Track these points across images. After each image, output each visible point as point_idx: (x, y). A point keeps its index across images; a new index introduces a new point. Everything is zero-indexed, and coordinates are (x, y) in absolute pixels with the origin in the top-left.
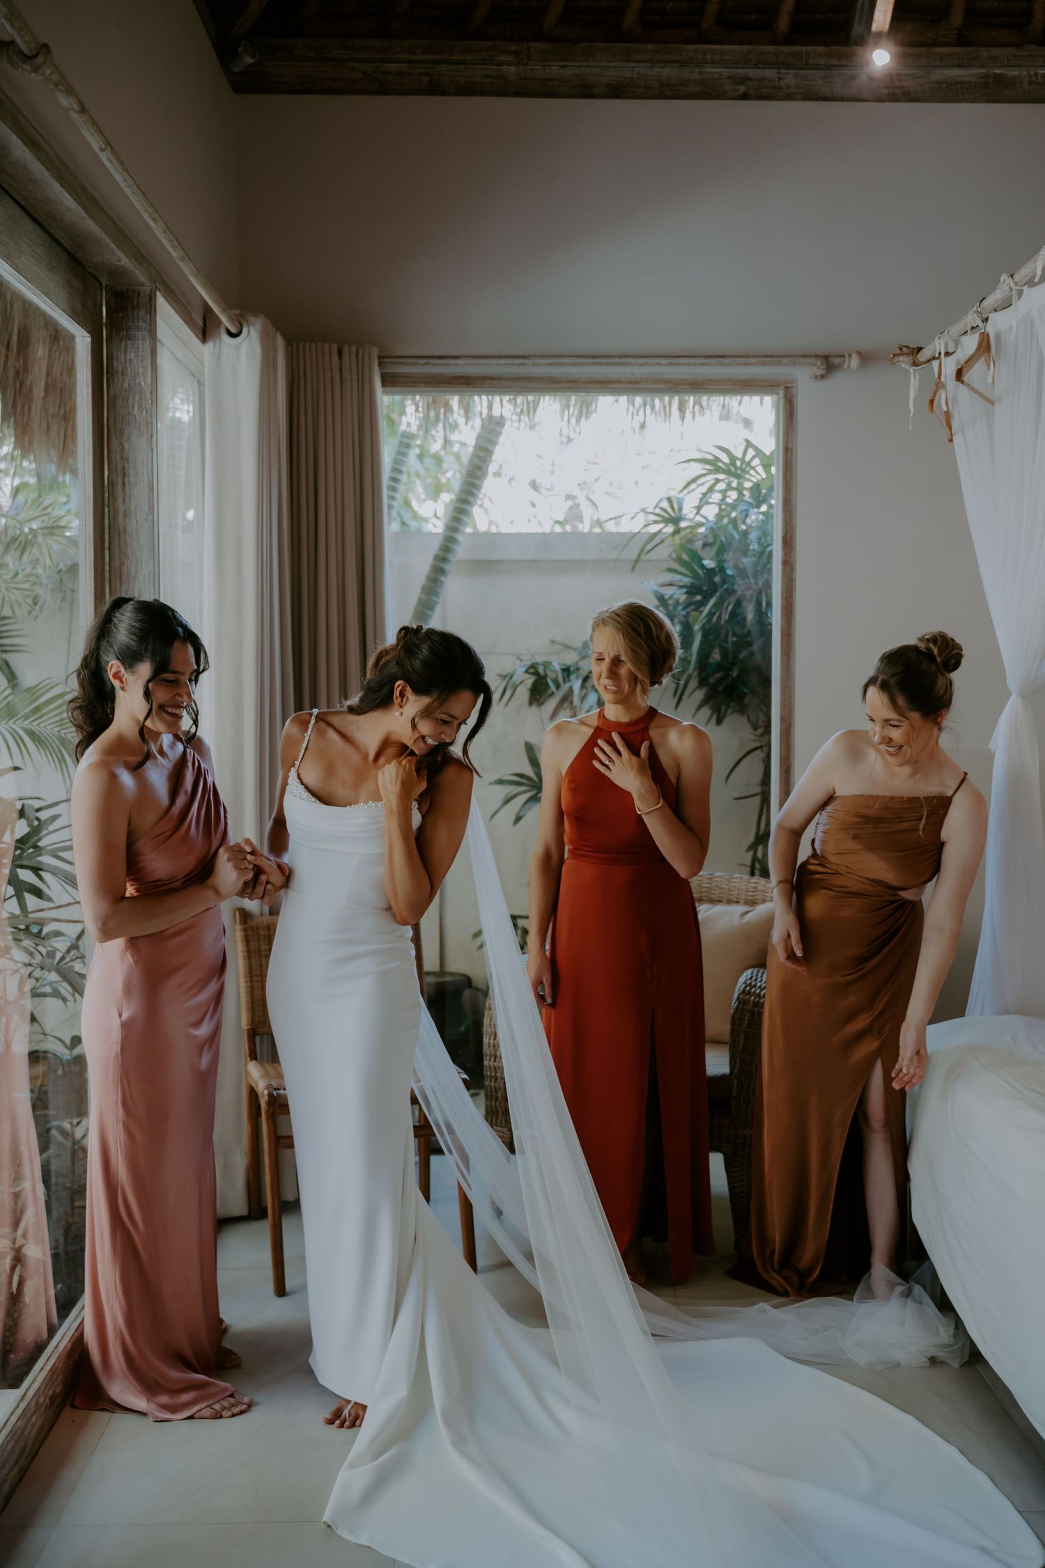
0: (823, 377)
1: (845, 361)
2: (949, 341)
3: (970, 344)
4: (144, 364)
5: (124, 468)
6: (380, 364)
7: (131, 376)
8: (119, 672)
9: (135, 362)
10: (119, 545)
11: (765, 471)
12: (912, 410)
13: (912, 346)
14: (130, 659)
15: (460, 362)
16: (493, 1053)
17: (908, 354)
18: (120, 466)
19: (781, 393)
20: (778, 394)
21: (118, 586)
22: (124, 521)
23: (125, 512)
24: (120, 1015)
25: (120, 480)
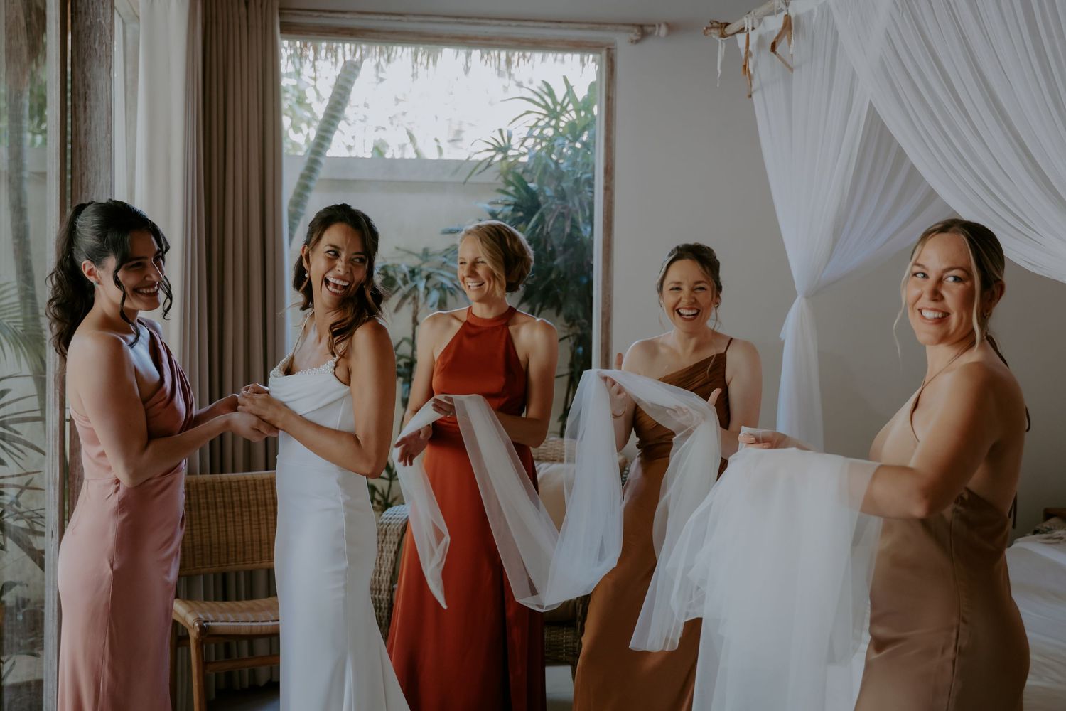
0: (637, 41)
1: (655, 30)
2: (755, 18)
3: (775, 23)
4: (105, 6)
5: (86, 93)
6: (280, 14)
7: (93, 16)
8: (91, 270)
9: (97, 4)
10: (80, 158)
11: (577, 114)
12: (720, 71)
13: (720, 22)
14: (97, 257)
15: (347, 16)
16: (378, 587)
17: (717, 28)
18: (82, 91)
19: (604, 53)
20: (600, 54)
21: (79, 193)
22: (86, 138)
23: (86, 130)
24: (112, 566)
25: (81, 104)
